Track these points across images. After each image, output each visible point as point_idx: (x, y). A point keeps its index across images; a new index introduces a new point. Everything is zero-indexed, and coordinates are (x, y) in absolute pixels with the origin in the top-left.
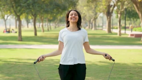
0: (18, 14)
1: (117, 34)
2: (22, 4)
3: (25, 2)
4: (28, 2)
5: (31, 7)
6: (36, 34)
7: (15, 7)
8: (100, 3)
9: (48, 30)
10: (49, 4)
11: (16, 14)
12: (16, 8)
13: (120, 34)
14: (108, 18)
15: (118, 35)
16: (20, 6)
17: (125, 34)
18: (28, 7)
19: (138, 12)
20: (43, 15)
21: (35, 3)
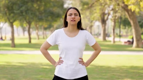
0: (11, 21)
1: (110, 41)
2: (15, 11)
3: (18, 10)
4: (21, 9)
5: (24, 14)
6: (30, 42)
7: (8, 14)
8: (95, 11)
9: (44, 38)
10: (43, 11)
11: (9, 21)
12: (10, 15)
13: (114, 42)
14: (103, 26)
15: (112, 43)
16: (13, 13)
17: (120, 41)
18: (21, 14)
19: (129, 19)
20: (38, 23)
21: (28, 10)
